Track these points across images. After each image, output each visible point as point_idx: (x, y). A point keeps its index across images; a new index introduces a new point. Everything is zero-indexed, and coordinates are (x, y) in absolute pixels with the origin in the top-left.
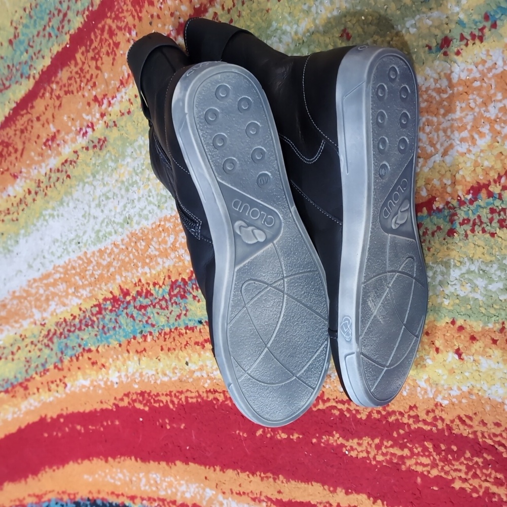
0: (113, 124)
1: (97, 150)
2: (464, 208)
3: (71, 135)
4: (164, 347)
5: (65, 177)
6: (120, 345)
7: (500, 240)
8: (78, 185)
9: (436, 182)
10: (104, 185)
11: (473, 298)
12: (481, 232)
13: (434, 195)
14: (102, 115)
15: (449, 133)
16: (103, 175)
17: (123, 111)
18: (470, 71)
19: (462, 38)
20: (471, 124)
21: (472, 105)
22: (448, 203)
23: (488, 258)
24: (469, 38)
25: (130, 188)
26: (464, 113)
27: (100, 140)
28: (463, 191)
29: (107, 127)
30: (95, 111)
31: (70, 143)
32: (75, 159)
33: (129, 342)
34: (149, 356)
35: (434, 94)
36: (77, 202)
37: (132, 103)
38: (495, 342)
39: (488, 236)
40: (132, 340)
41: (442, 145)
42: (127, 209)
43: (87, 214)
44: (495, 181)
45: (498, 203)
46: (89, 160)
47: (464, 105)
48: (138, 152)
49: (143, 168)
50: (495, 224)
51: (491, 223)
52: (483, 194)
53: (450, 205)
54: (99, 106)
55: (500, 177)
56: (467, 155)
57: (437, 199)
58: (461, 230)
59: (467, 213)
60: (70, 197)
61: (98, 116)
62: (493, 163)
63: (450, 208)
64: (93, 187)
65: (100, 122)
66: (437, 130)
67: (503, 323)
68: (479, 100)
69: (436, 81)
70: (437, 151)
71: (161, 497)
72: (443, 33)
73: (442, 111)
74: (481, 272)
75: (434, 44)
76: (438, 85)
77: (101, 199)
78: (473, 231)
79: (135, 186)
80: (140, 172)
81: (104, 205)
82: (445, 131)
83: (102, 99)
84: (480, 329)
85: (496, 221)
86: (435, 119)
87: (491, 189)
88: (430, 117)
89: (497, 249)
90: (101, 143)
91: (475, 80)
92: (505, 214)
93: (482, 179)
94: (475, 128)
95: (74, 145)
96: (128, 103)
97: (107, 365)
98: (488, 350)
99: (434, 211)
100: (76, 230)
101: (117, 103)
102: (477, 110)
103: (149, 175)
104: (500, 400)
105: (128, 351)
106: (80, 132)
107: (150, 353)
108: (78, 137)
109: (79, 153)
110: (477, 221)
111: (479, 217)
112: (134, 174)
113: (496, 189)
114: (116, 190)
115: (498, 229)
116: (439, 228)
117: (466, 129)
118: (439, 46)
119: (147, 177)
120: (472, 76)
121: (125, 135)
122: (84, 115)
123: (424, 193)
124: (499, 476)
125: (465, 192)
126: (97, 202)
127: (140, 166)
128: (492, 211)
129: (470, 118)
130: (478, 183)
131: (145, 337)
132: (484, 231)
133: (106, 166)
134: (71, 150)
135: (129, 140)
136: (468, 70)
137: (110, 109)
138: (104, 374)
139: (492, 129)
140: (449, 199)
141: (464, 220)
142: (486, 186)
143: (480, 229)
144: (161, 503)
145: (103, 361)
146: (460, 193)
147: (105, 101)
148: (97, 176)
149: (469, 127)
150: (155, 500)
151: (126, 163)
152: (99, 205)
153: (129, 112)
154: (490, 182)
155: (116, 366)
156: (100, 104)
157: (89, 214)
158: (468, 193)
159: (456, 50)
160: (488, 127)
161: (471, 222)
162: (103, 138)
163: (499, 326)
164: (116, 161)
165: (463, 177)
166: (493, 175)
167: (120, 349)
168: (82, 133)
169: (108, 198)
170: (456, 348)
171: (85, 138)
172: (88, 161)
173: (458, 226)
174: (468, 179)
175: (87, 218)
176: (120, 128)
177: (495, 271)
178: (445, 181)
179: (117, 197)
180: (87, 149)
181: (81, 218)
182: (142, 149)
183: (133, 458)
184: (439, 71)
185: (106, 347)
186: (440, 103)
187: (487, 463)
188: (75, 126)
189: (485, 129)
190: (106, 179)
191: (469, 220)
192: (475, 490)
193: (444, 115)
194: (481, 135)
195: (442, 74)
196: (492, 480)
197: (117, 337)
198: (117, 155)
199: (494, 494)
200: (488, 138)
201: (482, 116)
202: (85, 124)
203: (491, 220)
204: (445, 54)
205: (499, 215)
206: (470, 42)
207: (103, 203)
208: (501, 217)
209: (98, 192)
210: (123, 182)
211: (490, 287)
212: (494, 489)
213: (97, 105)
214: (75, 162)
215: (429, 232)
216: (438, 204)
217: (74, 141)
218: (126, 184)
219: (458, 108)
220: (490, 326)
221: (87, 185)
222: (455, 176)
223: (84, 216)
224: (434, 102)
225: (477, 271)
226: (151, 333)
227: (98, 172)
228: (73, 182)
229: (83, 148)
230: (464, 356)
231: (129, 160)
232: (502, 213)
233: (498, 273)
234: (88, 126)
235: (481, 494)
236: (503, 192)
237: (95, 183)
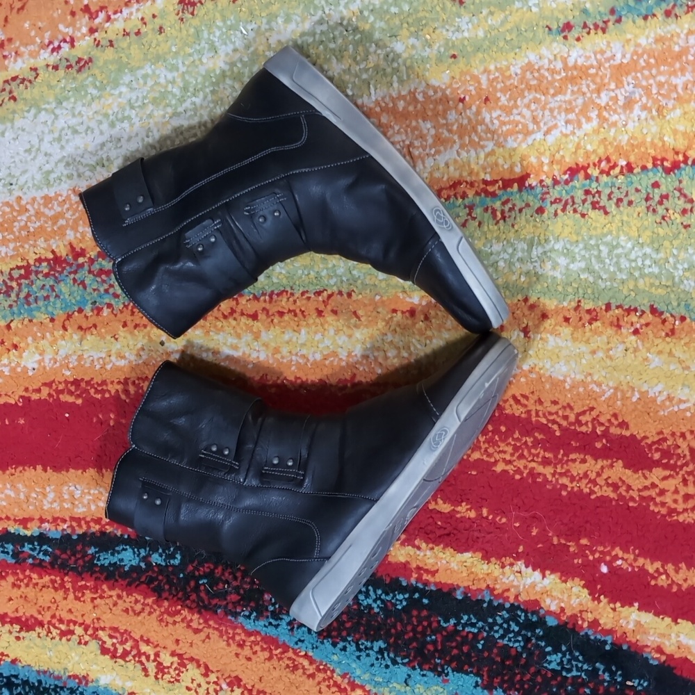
0: (108, 44)
1: (73, 71)
2: (558, 188)
3: (32, 48)
4: (129, 323)
5: (7, 99)
6: (52, 320)
7: (590, 220)
8: (28, 111)
9: (533, 160)
10: (74, 116)
11: (551, 276)
12: (572, 212)
13: (528, 172)
14: (92, 31)
15: (556, 113)
16: (75, 103)
17: (128, 31)
18: (588, 58)
19: (585, 26)
20: (580, 107)
21: (585, 89)
22: (542, 181)
23: (575, 238)
24: (592, 27)
25: (117, 123)
26: (575, 96)
27: (80, 60)
28: (559, 170)
29: (98, 45)
30: (81, 24)
31: (26, 56)
32: (31, 78)
33: (69, 317)
34: (99, 334)
35: (546, 74)
36: (20, 132)
37: (145, 24)
38: (567, 320)
39: (578, 216)
40: (76, 313)
41: (545, 124)
42: (105, 149)
43: (34, 149)
44: (595, 165)
45: (594, 185)
46: (56, 82)
47: (575, 89)
48: (141, 81)
49: (145, 101)
50: (588, 205)
51: (583, 204)
52: (581, 175)
53: (544, 183)
54: (90, 18)
55: (600, 161)
56: (571, 137)
57: (532, 176)
58: (550, 209)
59: (560, 192)
60: (9, 125)
61: (84, 30)
62: (595, 148)
63: (544, 186)
64: (53, 116)
65: (87, 38)
66: (543, 109)
67: (579, 301)
68: (593, 87)
69: (550, 62)
70: (539, 128)
71: (77, 516)
72: (566, 17)
73: (552, 91)
74: (565, 251)
75: (554, 27)
76: (552, 66)
77: (64, 132)
78: (564, 210)
79: (126, 121)
80: (139, 106)
81: (68, 141)
82: (551, 110)
83: (97, 12)
84: (553, 307)
85: (589, 202)
86: (543, 98)
87: (589, 171)
88: (538, 96)
89: (586, 229)
90: (82, 63)
91: (592, 66)
92: (600, 197)
93: (581, 161)
94: (584, 111)
95: (32, 61)
96: (139, 23)
97: (22, 345)
98: (558, 328)
99: (526, 188)
100: (9, 168)
101: (120, 19)
102: (588, 95)
103: (152, 111)
104: (562, 378)
105: (65, 328)
106: (48, 45)
107: (103, 330)
108: (42, 51)
109: (41, 72)
110: (570, 201)
111: (572, 198)
112: (128, 108)
113: (594, 172)
114: (93, 124)
115: (590, 210)
116: (528, 205)
117: (574, 111)
118: (560, 29)
119: (148, 113)
120: (589, 63)
121: (125, 60)
122: (61, 27)
123: (518, 169)
124: (548, 455)
125: (562, 172)
126: (56, 135)
127: (140, 99)
128: (587, 192)
129: (580, 101)
130: (577, 164)
131: (99, 310)
132: (575, 211)
133: (83, 93)
134: (26, 66)
135: (129, 66)
136: (586, 57)
137: (107, 25)
138: (12, 357)
139: (599, 116)
140: (544, 177)
141: (556, 199)
142: (585, 168)
143: (572, 208)
144: (74, 524)
145: (16, 340)
146: (556, 173)
147: (102, 16)
148: (64, 104)
149: (577, 110)
150: (64, 521)
151: (117, 92)
152: (59, 139)
153: (138, 33)
154: (589, 165)
155: (37, 348)
156: (93, 16)
157: (38, 149)
158: (565, 173)
159: (576, 36)
160: (596, 112)
161: (563, 202)
162: (86, 57)
163: (574, 304)
164: (102, 88)
165: (563, 157)
166: (594, 158)
167: (51, 325)
168: (51, 47)
169: (75, 132)
170: (524, 325)
171: (55, 54)
172: (54, 83)
173: (549, 204)
174: (567, 160)
175: (33, 154)
176: (119, 49)
177: (581, 250)
178: (543, 159)
179: (93, 132)
180: (56, 68)
181: (22, 153)
182: (149, 79)
183: (39, 467)
184: (555, 52)
185: (26, 321)
186: (551, 83)
187: (536, 443)
188: (42, 38)
189: (594, 114)
190: (79, 108)
191: (560, 200)
192: (518, 471)
193: (554, 95)
194: (589, 119)
195: (558, 56)
196: (540, 460)
197: (50, 309)
198: (105, 82)
199: (540, 474)
200: (595, 123)
201: (593, 102)
202: (60, 37)
203: (584, 201)
204: (565, 38)
205: (594, 197)
206: (592, 32)
207: (67, 137)
208: (595, 200)
209: (61, 123)
210: (106, 115)
211: (572, 266)
212: (540, 469)
213: (87, 16)
214: (30, 81)
215: (517, 209)
216: (532, 181)
217: (34, 55)
218: (111, 117)
219: (569, 91)
220: (565, 304)
221: (43, 113)
222: (554, 156)
223: (28, 151)
224: (545, 81)
225: (561, 250)
226: (109, 306)
227: (67, 99)
228: (20, 105)
229: (48, 66)
230: (531, 334)
231: (124, 89)
232: (597, 195)
233: (583, 253)
234: (65, 41)
235: (525, 475)
236: (600, 176)
237: (58, 111)
